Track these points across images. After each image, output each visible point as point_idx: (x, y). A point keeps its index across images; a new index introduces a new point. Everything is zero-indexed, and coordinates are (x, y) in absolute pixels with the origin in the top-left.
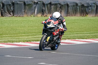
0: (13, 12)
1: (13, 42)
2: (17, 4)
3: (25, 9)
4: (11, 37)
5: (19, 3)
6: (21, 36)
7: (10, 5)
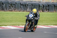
0: (48, 10)
1: (48, 25)
2: (51, 6)
3: (54, 8)
4: (47, 22)
5: (51, 5)
6: (52, 22)
7: (47, 6)
